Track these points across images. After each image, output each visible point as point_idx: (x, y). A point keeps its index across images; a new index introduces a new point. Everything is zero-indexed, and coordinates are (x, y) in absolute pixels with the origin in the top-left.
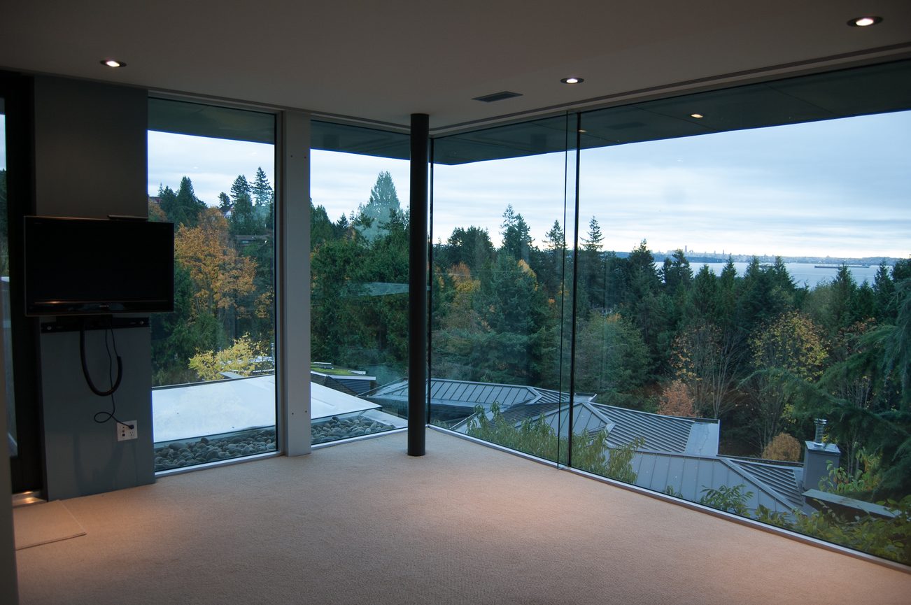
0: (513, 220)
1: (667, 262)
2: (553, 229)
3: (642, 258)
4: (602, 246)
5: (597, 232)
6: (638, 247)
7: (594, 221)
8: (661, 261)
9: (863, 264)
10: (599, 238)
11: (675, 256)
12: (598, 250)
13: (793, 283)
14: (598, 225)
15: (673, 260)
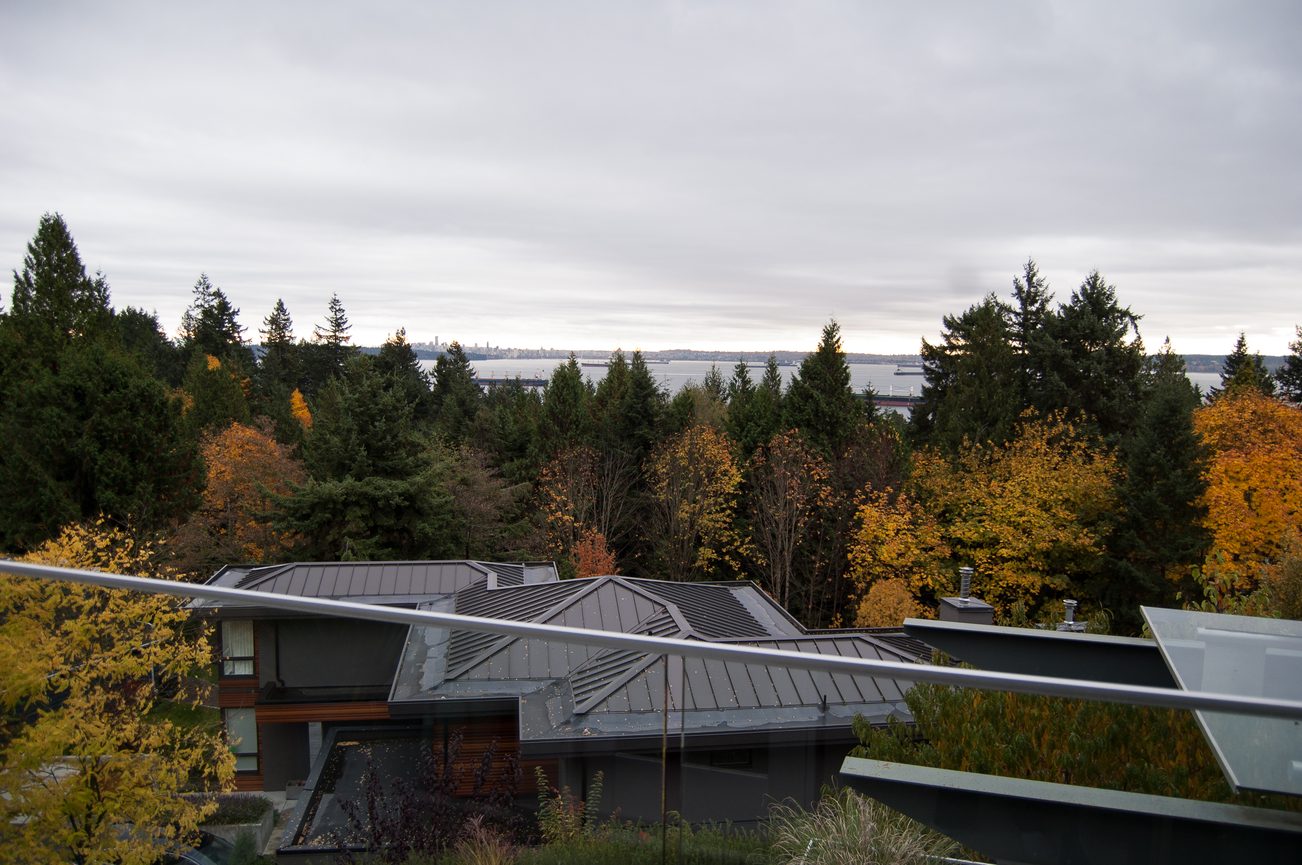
0: (211, 298)
1: (442, 361)
2: (276, 313)
3: (399, 355)
4: (348, 338)
5: (341, 318)
6: (393, 338)
7: (335, 302)
8: (433, 359)
9: (662, 359)
10: (344, 327)
11: (450, 351)
12: (343, 344)
13: (655, 386)
14: (342, 307)
15: (449, 357)
